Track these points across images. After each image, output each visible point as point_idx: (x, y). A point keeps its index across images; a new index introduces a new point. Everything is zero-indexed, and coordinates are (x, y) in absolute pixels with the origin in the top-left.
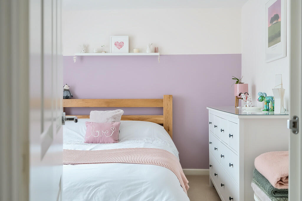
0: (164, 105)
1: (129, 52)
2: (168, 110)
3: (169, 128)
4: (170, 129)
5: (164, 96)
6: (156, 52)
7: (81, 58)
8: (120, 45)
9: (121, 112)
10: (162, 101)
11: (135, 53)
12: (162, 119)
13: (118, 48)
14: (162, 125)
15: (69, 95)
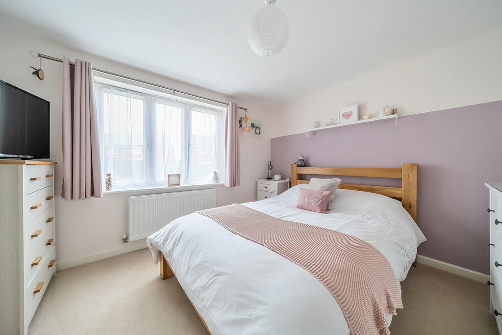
0: (404, 176)
1: (359, 120)
2: (409, 182)
3: (410, 204)
4: (412, 206)
5: (403, 164)
6: (393, 113)
7: (314, 132)
8: (347, 116)
9: (338, 180)
10: (400, 170)
11: (366, 119)
12: (399, 192)
13: (346, 118)
14: (400, 199)
15: (303, 164)
